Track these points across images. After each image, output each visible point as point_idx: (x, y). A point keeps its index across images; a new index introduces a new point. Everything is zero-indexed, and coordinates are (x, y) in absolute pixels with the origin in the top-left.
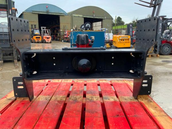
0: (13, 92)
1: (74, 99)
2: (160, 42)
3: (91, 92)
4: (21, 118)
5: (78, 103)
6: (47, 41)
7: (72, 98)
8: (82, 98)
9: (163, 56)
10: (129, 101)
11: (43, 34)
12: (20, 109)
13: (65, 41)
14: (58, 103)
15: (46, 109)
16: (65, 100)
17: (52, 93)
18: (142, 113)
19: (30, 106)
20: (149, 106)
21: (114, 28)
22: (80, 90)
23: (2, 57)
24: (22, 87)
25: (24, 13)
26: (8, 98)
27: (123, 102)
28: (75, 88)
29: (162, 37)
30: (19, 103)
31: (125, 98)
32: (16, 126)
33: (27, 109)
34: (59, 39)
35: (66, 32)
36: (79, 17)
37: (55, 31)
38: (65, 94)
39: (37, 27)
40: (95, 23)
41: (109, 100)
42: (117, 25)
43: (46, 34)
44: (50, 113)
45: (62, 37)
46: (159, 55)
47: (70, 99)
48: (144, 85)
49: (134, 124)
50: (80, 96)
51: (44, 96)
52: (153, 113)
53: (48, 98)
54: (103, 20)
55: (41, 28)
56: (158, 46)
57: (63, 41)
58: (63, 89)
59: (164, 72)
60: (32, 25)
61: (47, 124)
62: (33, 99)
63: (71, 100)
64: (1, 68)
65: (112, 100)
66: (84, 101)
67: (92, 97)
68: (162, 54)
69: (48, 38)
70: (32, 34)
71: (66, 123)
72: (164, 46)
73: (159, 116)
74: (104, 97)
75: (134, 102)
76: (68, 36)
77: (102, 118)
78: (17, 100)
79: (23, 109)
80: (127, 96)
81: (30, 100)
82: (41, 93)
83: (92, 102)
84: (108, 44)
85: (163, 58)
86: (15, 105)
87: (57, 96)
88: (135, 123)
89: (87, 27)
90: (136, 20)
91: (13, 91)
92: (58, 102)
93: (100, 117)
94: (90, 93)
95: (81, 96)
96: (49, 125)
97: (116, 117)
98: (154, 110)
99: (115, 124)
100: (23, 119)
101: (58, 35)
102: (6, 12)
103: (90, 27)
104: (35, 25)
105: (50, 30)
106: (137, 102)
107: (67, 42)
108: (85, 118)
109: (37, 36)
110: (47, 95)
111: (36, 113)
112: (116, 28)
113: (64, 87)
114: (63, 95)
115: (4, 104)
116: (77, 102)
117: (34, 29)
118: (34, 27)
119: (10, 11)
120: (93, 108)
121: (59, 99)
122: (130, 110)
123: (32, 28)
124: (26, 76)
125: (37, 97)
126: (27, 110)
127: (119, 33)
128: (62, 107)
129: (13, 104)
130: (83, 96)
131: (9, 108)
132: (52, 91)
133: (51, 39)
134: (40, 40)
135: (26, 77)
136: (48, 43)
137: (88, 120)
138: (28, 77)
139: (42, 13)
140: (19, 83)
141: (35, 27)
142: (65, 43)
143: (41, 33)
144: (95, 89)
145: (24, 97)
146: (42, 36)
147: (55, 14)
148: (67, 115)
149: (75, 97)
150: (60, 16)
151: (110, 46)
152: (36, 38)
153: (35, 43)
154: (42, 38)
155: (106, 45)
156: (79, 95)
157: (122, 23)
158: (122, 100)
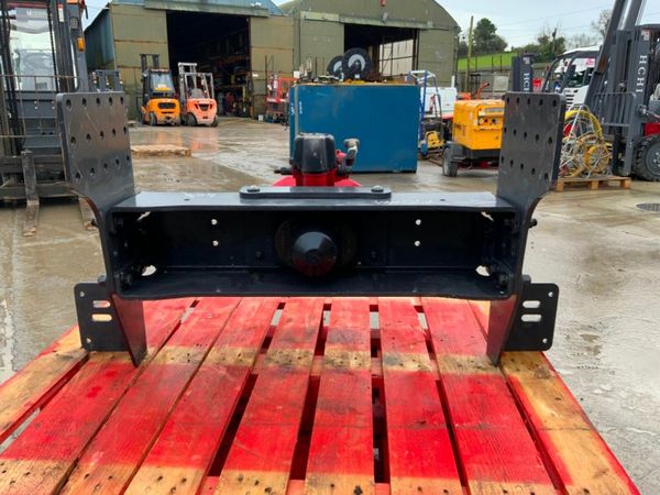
0: (76, 333)
1: (282, 361)
2: (638, 131)
3: (343, 336)
4: (103, 423)
5: (295, 376)
6: (200, 120)
7: (277, 357)
8: (311, 356)
9: (645, 183)
10: (471, 371)
11: (188, 89)
12: (100, 393)
13: (269, 120)
14: (228, 375)
15: (188, 393)
16: (250, 365)
17: (208, 336)
18: (506, 418)
19: (135, 382)
20: (535, 393)
21: (463, 65)
22: (305, 328)
23: (33, 187)
24: (107, 318)
25: (113, 9)
26: (62, 351)
27: (448, 375)
28: (290, 320)
29: (644, 111)
30: (99, 372)
31: (458, 360)
32: (88, 452)
33: (125, 392)
34: (248, 111)
35: (275, 82)
36: (325, 21)
37: (233, 78)
38: (252, 343)
39: (164, 61)
40: (389, 45)
41: (400, 368)
42: (477, 51)
43: (196, 91)
44: (198, 408)
45: (258, 104)
46: (628, 182)
47: (269, 359)
48: (526, 318)
49: (472, 456)
50: (303, 351)
51: (181, 348)
52: (543, 420)
53: (194, 355)
54: (421, 34)
55: (177, 68)
56: (630, 145)
57: (261, 118)
58: (248, 324)
59: (638, 249)
60: (143, 56)
61: (186, 448)
62: (143, 358)
63: (271, 365)
64: (34, 229)
65: (412, 367)
66: (317, 369)
67: (343, 357)
68: (645, 176)
69: (204, 107)
70: (145, 92)
71: (250, 445)
72: (652, 143)
73: (561, 429)
74: (388, 354)
75: (487, 378)
76: (282, 100)
77: (369, 433)
78: (91, 360)
79: (110, 393)
80: (468, 353)
81: (136, 362)
82: (170, 336)
83: (345, 373)
84: (434, 136)
85: (644, 192)
86: (84, 380)
87: (227, 348)
88: (477, 449)
89: (353, 66)
90: (554, 35)
91: (78, 328)
92: (228, 370)
93: (361, 428)
94: (338, 340)
95: (307, 352)
96: (193, 452)
97: (416, 426)
98: (550, 406)
99: (407, 452)
100: (111, 429)
101: (244, 94)
102: (44, 13)
103: (363, 67)
104: (155, 57)
105: (211, 74)
106: (496, 377)
107: (277, 122)
108: (314, 428)
109: (164, 100)
110: (191, 346)
111: (152, 409)
112: (472, 67)
113: (253, 314)
114: (246, 346)
115: (50, 373)
116: (293, 373)
117: (150, 72)
118: (150, 61)
119: (61, 10)
120: (344, 393)
121: (230, 361)
122: (468, 406)
123: (144, 67)
124: (118, 284)
125: (159, 350)
126: (123, 396)
127: (481, 86)
128: (238, 388)
129: (77, 375)
130: (313, 351)
131: (64, 389)
132: (208, 330)
133: (214, 110)
134: (175, 115)
135: (119, 290)
136: (203, 125)
137: (323, 435)
138: (126, 288)
139: (180, 9)
140: (98, 304)
141: (156, 65)
142: (269, 125)
143: (176, 85)
144: (358, 324)
145: (112, 350)
146: (183, 98)
147: (231, 12)
148: (253, 419)
149: (285, 353)
150: (252, 20)
151: (442, 144)
152: (162, 105)
153: (157, 125)
154: (183, 105)
155: (427, 140)
156: (301, 347)
157: (498, 46)
158: (449, 369)
